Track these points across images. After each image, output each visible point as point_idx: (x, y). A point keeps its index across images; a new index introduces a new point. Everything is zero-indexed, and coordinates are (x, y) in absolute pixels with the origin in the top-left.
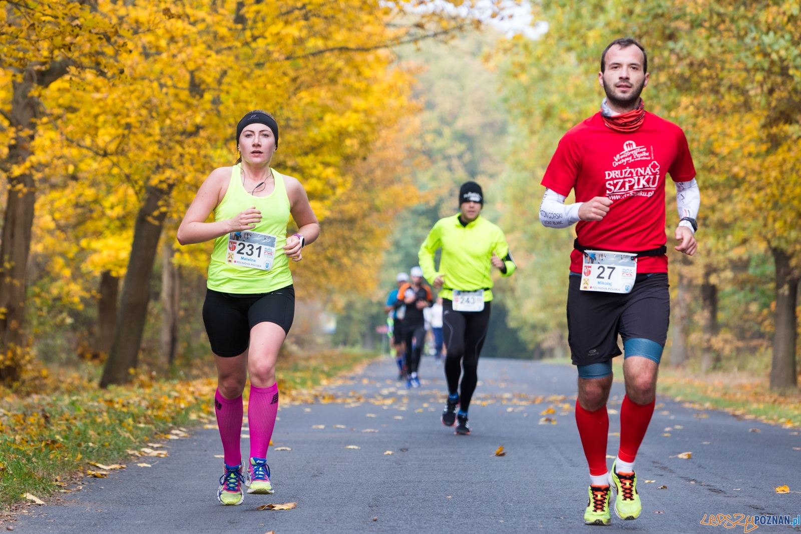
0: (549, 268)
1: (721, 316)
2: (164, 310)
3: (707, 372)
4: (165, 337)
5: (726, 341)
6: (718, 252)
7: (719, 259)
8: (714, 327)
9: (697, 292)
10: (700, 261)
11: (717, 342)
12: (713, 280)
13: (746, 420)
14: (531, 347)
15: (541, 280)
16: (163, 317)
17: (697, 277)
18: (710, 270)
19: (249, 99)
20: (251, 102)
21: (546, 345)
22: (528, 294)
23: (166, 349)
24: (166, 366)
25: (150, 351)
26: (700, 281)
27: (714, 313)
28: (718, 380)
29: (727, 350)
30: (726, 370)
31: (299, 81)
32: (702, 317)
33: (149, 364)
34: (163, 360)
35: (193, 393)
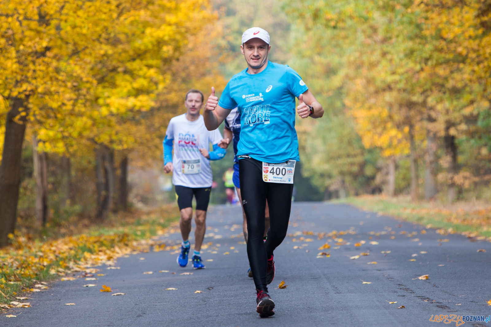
0: (330, 130)
1: (461, 159)
2: (36, 185)
3: (453, 202)
4: (38, 205)
5: (465, 178)
6: (454, 111)
7: (455, 116)
8: (456, 167)
9: (441, 142)
10: (442, 119)
11: (458, 179)
12: (452, 132)
13: (478, 240)
14: (322, 190)
15: (324, 139)
16: (36, 190)
17: (440, 131)
18: (450, 125)
19: (83, 25)
20: (84, 27)
21: (333, 188)
22: (315, 151)
23: (39, 215)
24: (40, 228)
25: (27, 217)
26: (442, 134)
27: (454, 158)
28: (462, 208)
29: (467, 184)
30: (466, 200)
31: (121, 7)
32: (446, 161)
33: (27, 227)
34: (38, 224)
35: (54, 252)
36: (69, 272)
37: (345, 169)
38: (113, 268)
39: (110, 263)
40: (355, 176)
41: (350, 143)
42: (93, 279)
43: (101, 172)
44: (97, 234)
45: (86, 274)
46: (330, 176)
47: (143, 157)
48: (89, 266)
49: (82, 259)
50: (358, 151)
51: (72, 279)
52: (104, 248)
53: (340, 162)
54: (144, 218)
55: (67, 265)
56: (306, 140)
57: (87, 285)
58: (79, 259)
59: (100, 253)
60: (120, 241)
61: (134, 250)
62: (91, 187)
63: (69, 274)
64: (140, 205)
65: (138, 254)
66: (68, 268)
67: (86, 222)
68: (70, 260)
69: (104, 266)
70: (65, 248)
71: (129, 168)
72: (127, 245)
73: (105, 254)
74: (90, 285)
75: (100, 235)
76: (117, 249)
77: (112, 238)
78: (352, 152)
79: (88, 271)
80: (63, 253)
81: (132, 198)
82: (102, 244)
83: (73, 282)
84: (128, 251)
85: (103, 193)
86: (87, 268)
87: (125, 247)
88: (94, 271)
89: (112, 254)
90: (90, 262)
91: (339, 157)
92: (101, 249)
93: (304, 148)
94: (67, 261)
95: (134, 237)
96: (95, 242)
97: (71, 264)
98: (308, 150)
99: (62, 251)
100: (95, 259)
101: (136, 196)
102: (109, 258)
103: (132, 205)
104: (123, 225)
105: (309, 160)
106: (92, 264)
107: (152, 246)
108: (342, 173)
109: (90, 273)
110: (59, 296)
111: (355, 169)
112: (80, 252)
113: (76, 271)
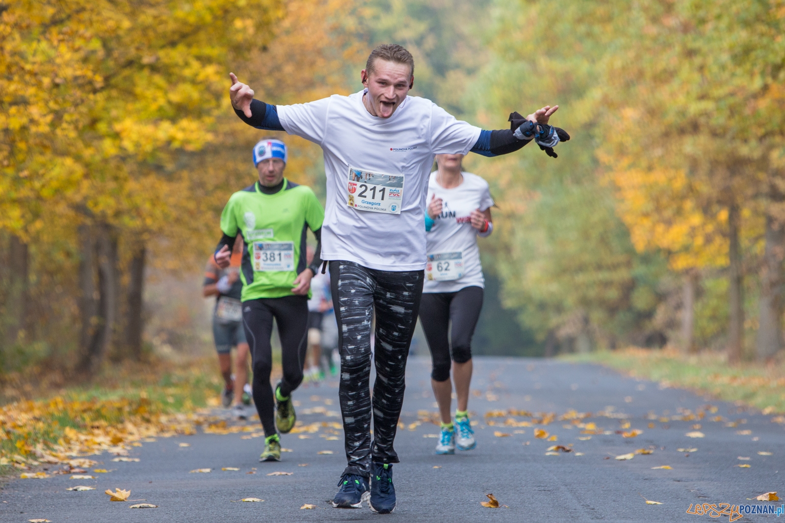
36: (35, 463)
37: (592, 293)
38: (125, 459)
39: (115, 450)
40: (612, 309)
41: (603, 240)
42: (87, 477)
43: (93, 277)
44: (84, 396)
45: (71, 468)
46: (559, 308)
47: (178, 251)
48: (74, 454)
49: (61, 441)
50: (621, 258)
51: (43, 476)
52: (103, 423)
53: (581, 278)
54: (178, 374)
55: (32, 449)
56: (512, 233)
57: (75, 488)
58: (55, 441)
59: (96, 431)
60: (133, 413)
61: (162, 431)
62: (69, 308)
63: (36, 467)
64: (166, 350)
65: (173, 437)
66: (32, 455)
67: (56, 377)
68: (36, 441)
69: (106, 455)
70: (23, 418)
71: (148, 272)
72: (148, 421)
73: (107, 433)
74: (82, 488)
75: (93, 400)
76: (130, 427)
77: (118, 405)
78: (608, 260)
79: (74, 463)
80: (20, 427)
81: (150, 336)
82: (99, 415)
83: (46, 482)
84: (153, 431)
85: (94, 320)
86: (72, 458)
87: (144, 425)
88: (86, 464)
89: (119, 435)
90: (77, 447)
91: (581, 268)
92: (96, 424)
93: (508, 249)
94: (30, 441)
95: (161, 406)
96: (84, 411)
97: (39, 448)
98: (516, 254)
99: (20, 423)
100: (86, 440)
101: (160, 331)
102: (116, 441)
103: (150, 348)
104: (136, 385)
105: (517, 274)
106: (81, 451)
107: (198, 425)
108: (585, 302)
109: (79, 467)
110: (18, 505)
111: (613, 294)
112: (56, 426)
113: (49, 462)
